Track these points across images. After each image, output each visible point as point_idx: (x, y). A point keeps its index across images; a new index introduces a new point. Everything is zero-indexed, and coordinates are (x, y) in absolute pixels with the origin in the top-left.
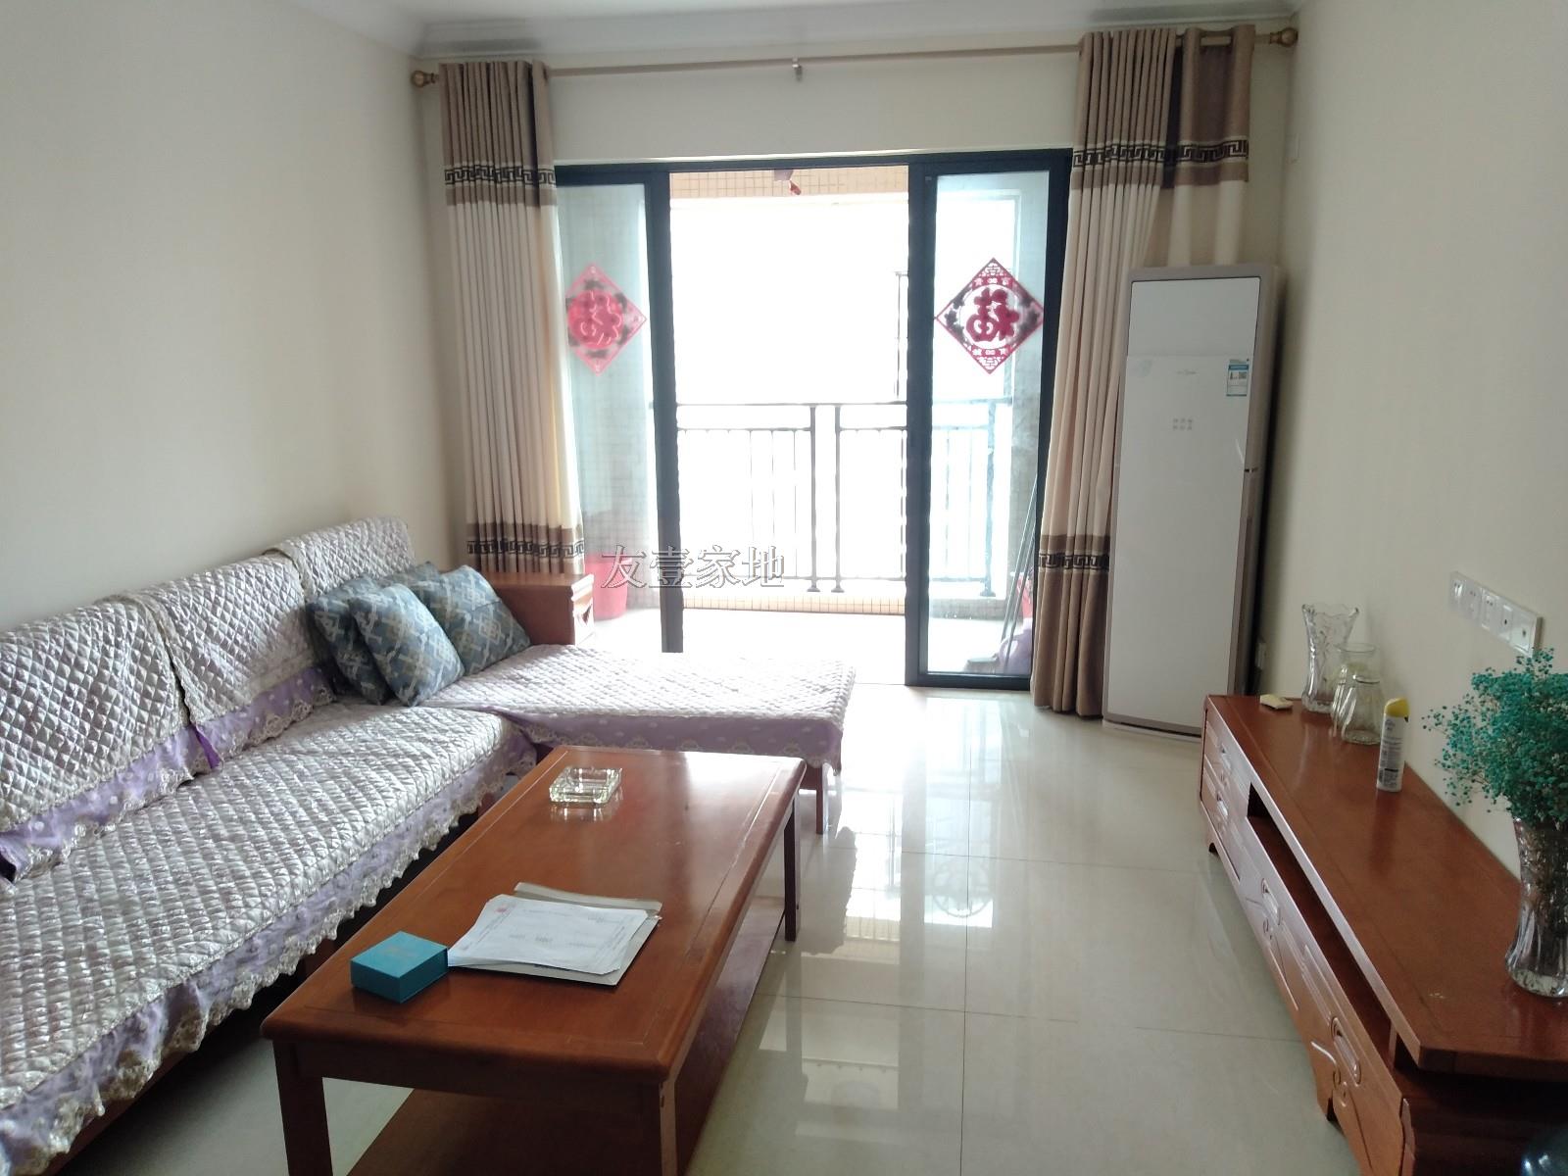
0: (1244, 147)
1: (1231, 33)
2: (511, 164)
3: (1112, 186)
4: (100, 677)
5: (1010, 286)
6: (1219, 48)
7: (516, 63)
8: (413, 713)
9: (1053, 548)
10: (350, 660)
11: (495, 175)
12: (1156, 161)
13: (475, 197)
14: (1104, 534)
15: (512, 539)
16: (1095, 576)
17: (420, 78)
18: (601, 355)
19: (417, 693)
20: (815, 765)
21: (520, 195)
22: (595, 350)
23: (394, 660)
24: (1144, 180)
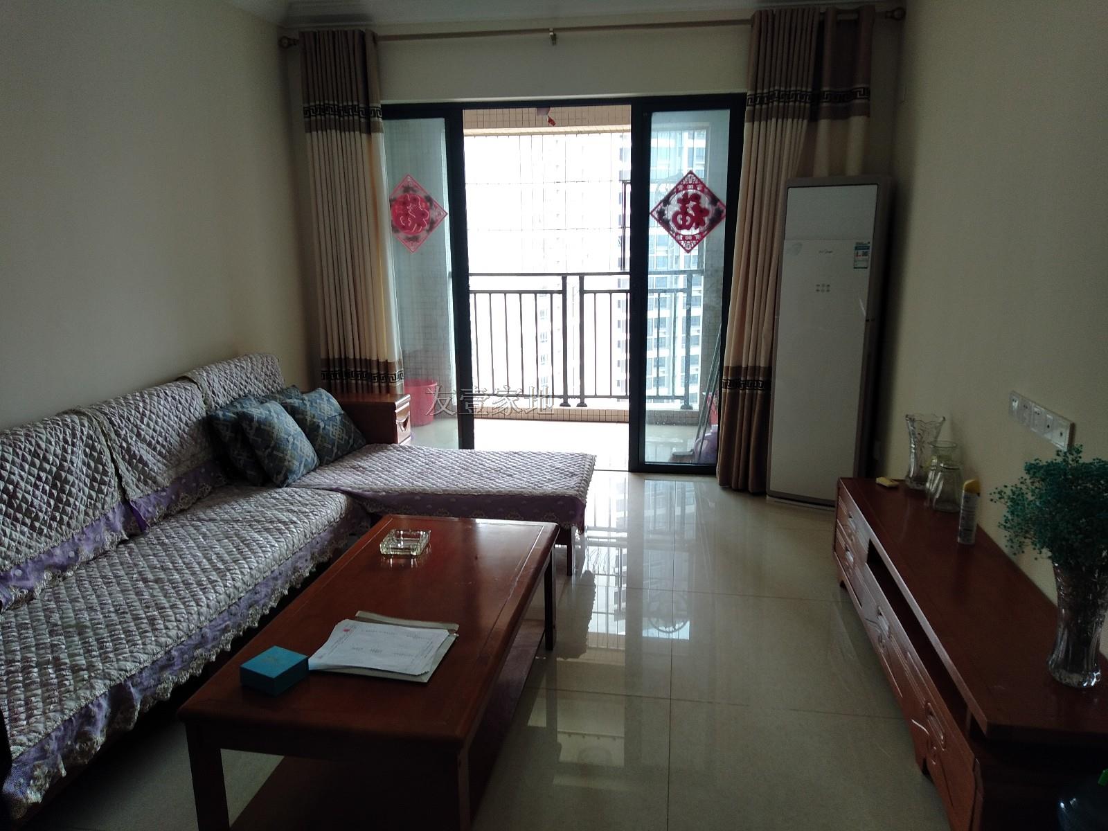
0: (867, 93)
1: (858, 11)
2: (350, 103)
3: (774, 120)
4: (61, 467)
5: (702, 191)
6: (850, 22)
7: (354, 32)
8: (283, 492)
9: (732, 376)
10: (239, 455)
11: (339, 111)
12: (805, 102)
13: (325, 127)
14: (768, 366)
15: (353, 369)
16: (761, 395)
17: (285, 42)
18: (415, 239)
19: (286, 478)
20: (567, 527)
21: (357, 126)
22: (410, 236)
23: (270, 455)
24: (796, 115)
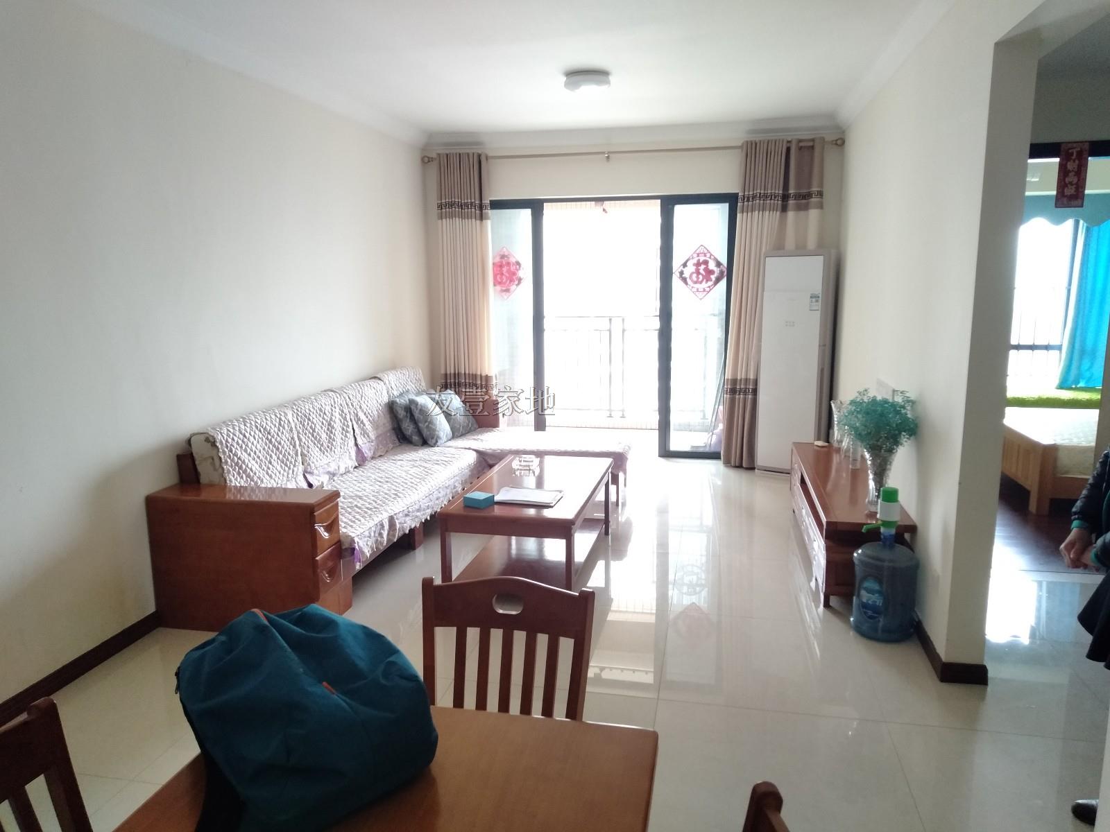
0: (820, 194)
1: (813, 140)
2: (469, 201)
3: (757, 212)
5: (710, 258)
6: (810, 147)
7: (473, 154)
8: (436, 449)
9: (731, 385)
10: (408, 426)
11: (461, 206)
12: (778, 200)
13: (452, 216)
14: (755, 378)
16: (751, 399)
17: (426, 159)
18: (507, 290)
19: (437, 442)
20: (616, 473)
21: (473, 215)
22: (504, 289)
23: (428, 427)
24: (772, 209)
